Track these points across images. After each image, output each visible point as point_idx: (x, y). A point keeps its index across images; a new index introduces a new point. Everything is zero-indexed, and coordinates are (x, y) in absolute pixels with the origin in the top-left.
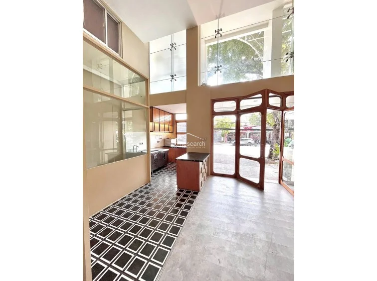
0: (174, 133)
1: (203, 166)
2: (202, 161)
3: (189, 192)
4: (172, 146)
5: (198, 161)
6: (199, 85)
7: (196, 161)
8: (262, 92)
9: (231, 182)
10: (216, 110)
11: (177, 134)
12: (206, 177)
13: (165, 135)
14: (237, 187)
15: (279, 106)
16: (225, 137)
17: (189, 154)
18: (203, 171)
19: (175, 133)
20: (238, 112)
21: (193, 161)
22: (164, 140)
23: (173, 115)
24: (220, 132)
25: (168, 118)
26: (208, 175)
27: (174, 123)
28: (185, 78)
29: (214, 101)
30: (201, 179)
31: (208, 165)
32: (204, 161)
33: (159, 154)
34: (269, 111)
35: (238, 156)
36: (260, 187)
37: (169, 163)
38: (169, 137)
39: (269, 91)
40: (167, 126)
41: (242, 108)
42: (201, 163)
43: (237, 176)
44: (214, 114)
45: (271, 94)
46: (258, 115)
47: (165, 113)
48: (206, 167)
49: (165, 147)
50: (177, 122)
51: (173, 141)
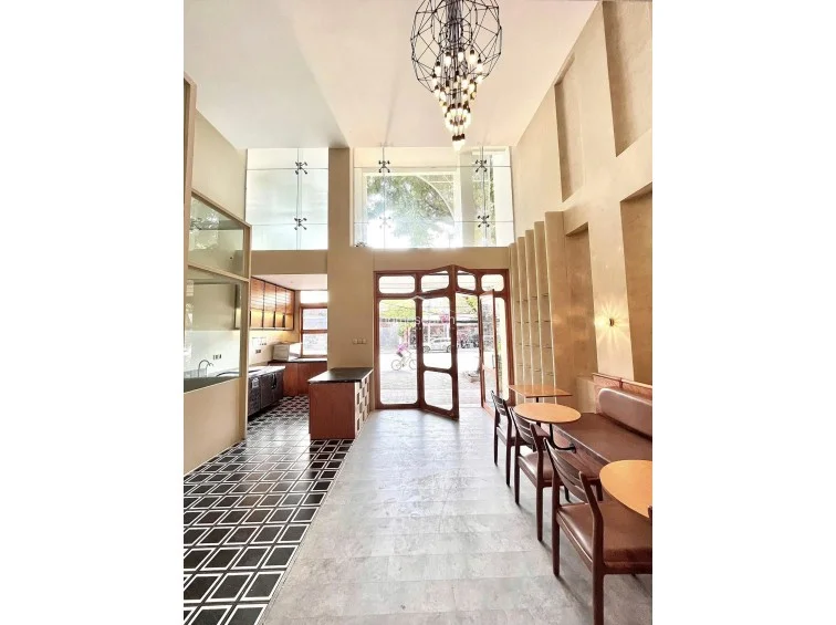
0: (297, 329)
1: (360, 391)
2: (360, 381)
3: (335, 443)
4: (291, 359)
5: (353, 381)
6: (351, 244)
7: (349, 382)
8: (449, 268)
9: (414, 415)
10: (383, 289)
11: (302, 332)
12: (366, 414)
13: (274, 336)
14: (421, 421)
15: (473, 289)
16: (405, 337)
17: (333, 371)
18: (362, 400)
19: (299, 332)
20: (418, 295)
21: (343, 381)
22: (273, 348)
23: (295, 293)
24: (396, 325)
25: (284, 298)
26: (370, 410)
27: (296, 309)
28: (326, 226)
29: (379, 274)
30: (358, 416)
31: (370, 390)
32: (363, 380)
33: (263, 379)
34: (459, 296)
35: (421, 369)
36: (453, 415)
37: (285, 399)
38: (283, 341)
39: (457, 268)
40: (279, 317)
41: (424, 290)
42: (357, 385)
43: (421, 405)
44: (379, 296)
45: (459, 272)
46: (445, 301)
47: (277, 287)
48: (367, 394)
49: (273, 362)
50: (304, 307)
51: (295, 349)
